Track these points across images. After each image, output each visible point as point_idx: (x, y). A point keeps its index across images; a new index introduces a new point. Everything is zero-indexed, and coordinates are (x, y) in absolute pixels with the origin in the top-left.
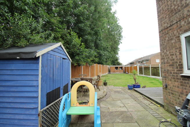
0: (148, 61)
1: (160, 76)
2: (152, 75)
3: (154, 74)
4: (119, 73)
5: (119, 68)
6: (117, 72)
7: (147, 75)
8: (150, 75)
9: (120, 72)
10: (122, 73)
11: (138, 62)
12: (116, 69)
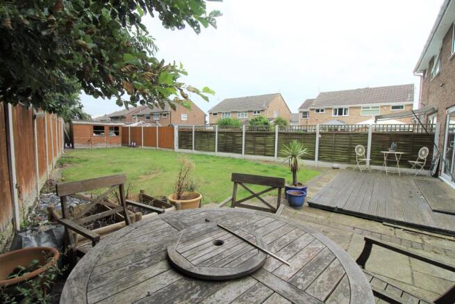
0: (165, 115)
1: (241, 153)
2: (219, 150)
3: (224, 148)
4: (109, 146)
5: (106, 129)
6: (102, 141)
7: (205, 150)
8: (214, 151)
9: (110, 143)
10: (117, 146)
11: (138, 116)
12: (96, 133)
